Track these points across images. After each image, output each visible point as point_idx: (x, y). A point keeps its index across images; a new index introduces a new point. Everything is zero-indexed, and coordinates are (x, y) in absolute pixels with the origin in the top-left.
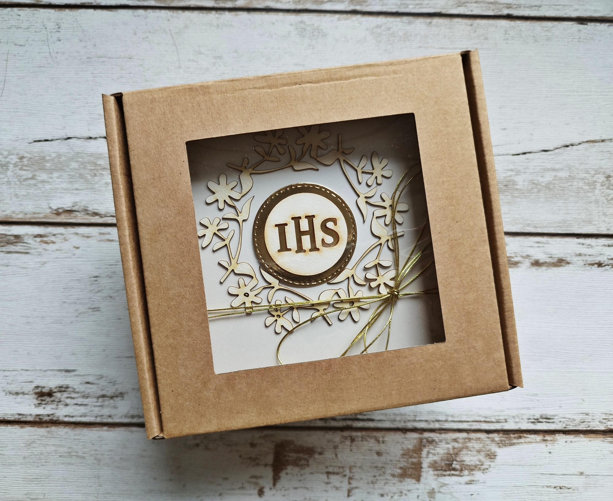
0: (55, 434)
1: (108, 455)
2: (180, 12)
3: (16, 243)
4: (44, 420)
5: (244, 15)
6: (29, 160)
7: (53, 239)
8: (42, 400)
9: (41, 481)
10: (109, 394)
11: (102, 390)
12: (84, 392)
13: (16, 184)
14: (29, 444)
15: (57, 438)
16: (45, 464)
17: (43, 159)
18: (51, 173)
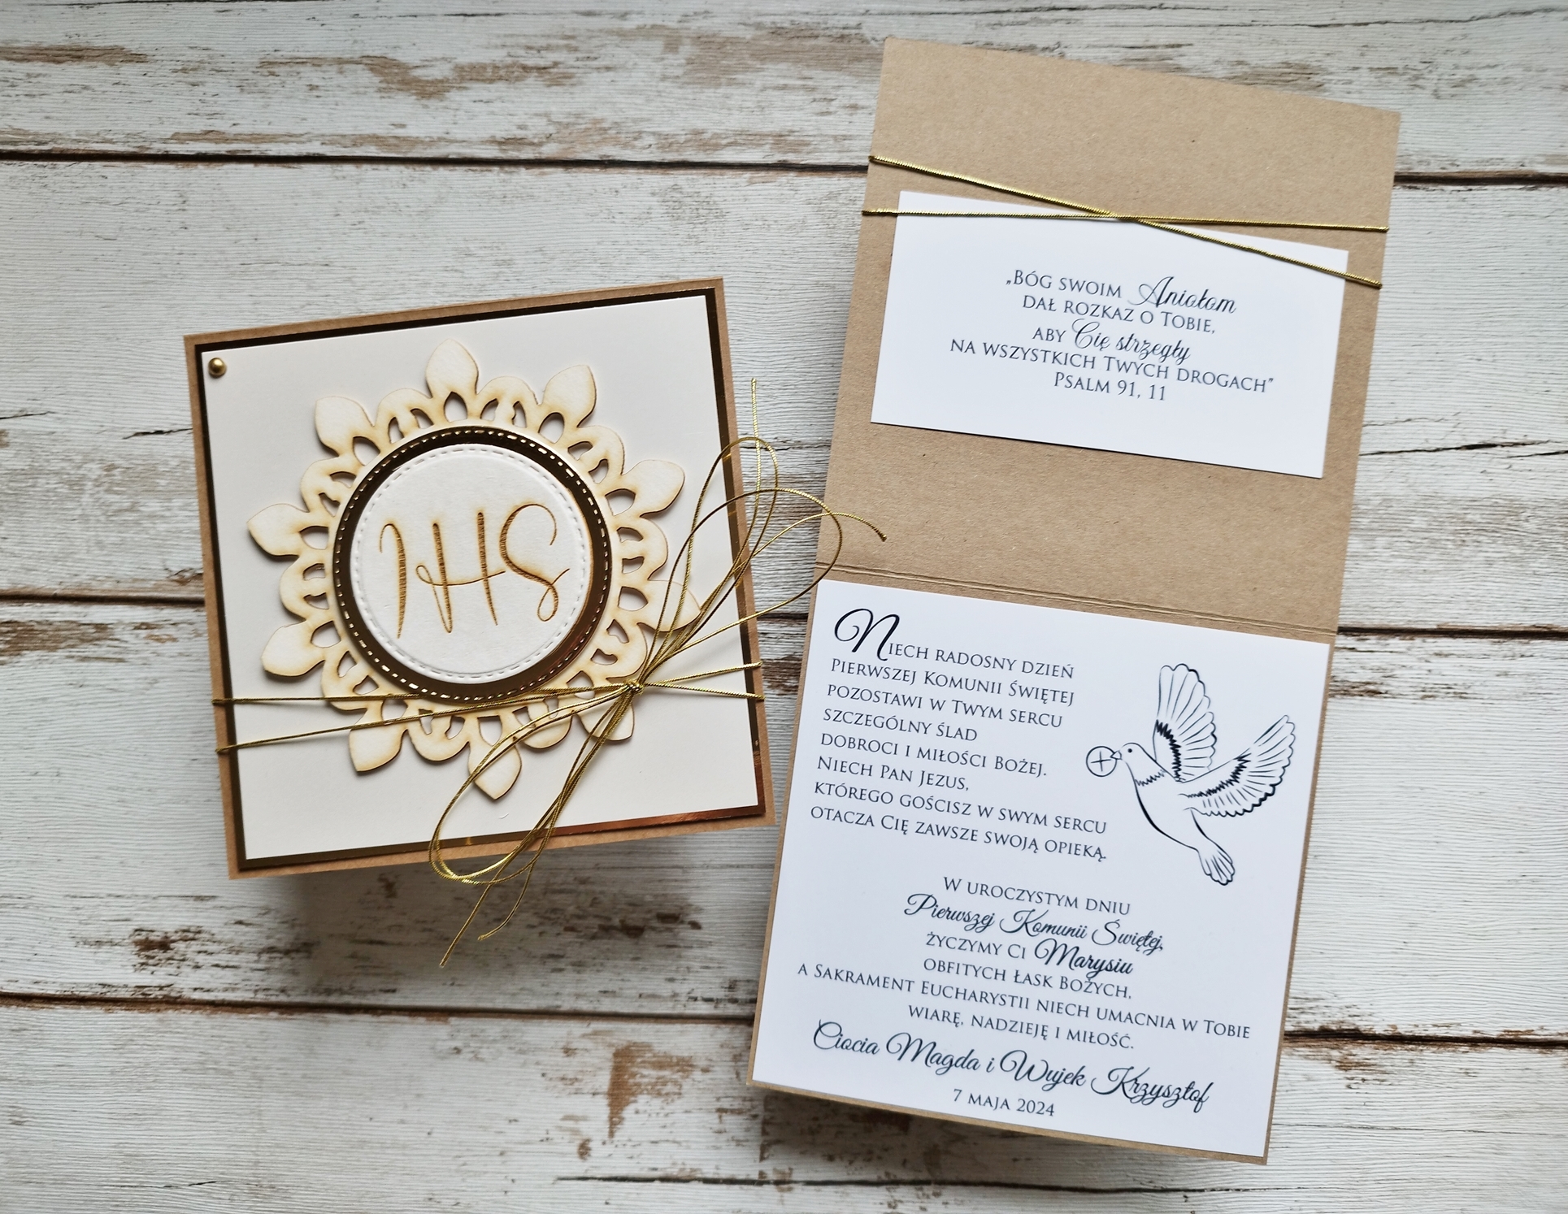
0: (174, 1026)
1: (278, 1069)
2: (428, 168)
3: (98, 639)
4: (152, 996)
5: (557, 175)
6: (124, 472)
7: (172, 631)
8: (148, 957)
9: (145, 1119)
10: (281, 945)
11: (268, 937)
12: (231, 941)
13: (98, 521)
14: (121, 1047)
15: (178, 1033)
16: (153, 1085)
17: (153, 469)
18: (169, 500)
